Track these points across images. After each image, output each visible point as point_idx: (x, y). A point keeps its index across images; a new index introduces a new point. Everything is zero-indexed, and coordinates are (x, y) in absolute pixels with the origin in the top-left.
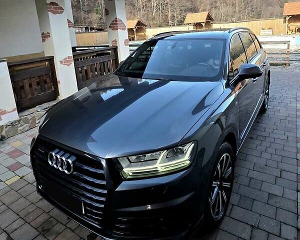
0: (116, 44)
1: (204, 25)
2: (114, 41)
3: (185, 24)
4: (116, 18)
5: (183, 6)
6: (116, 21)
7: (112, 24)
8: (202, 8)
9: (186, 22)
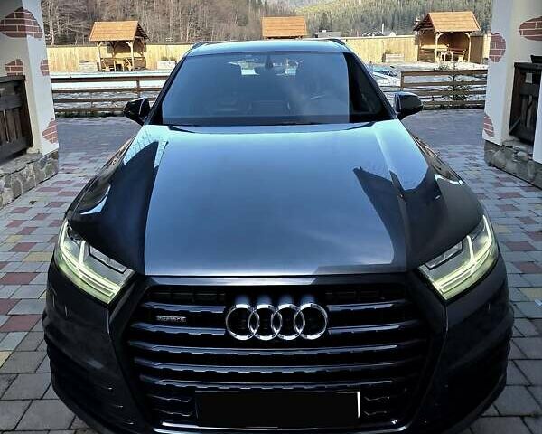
0: (21, 69)
1: (131, 45)
2: (13, 63)
3: (93, 42)
4: (22, 9)
5: (67, 6)
6: (22, 15)
7: (7, 22)
8: (106, 14)
9: (93, 38)
